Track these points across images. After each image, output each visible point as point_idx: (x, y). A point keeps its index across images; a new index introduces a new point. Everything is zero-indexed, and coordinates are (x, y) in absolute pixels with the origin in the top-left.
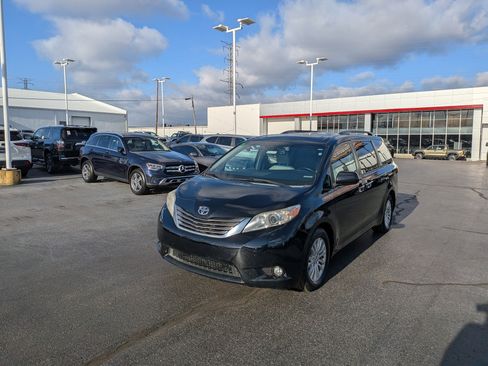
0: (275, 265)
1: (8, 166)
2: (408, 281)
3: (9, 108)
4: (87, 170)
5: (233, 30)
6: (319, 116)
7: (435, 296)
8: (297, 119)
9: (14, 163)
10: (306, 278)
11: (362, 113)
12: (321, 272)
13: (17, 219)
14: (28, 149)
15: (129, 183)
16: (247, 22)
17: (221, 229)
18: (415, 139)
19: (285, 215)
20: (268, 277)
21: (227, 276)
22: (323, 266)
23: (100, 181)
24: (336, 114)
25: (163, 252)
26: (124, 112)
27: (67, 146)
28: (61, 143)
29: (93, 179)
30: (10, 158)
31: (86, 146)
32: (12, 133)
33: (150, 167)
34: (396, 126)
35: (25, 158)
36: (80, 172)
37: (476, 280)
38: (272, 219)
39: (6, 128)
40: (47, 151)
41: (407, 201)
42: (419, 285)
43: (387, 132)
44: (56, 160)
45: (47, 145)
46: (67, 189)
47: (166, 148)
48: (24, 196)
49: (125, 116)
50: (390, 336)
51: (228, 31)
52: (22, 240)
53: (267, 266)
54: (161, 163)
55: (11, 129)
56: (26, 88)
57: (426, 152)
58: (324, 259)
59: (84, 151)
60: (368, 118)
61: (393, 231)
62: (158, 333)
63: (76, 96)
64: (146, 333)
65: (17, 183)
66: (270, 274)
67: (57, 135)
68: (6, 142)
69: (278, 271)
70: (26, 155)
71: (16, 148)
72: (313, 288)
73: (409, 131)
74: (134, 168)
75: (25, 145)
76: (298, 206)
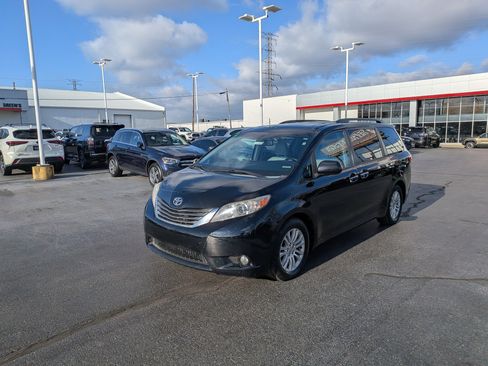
0: (240, 255)
1: (42, 162)
2: (394, 274)
3: (41, 108)
4: (113, 165)
5: (259, 19)
6: (360, 104)
7: (417, 290)
8: (336, 109)
9: (47, 160)
10: (279, 268)
11: (408, 100)
12: (298, 263)
13: (40, 210)
14: (61, 146)
15: (149, 176)
16: (273, 10)
17: (192, 218)
18: (466, 126)
19: (252, 206)
20: (234, 266)
21: (198, 264)
22: (301, 256)
23: (126, 175)
24: (378, 102)
25: (148, 240)
26: (163, 109)
27: (96, 143)
28: (91, 140)
29: (119, 174)
30: (43, 154)
31: (113, 142)
32: (44, 132)
33: (165, 161)
34: (444, 113)
35: (58, 155)
36: (106, 167)
37: (474, 274)
38: (240, 209)
39: (38, 128)
40: (79, 148)
41: (432, 193)
42: (405, 278)
43: (435, 119)
44: (87, 156)
45: (80, 142)
46: (94, 183)
47: (185, 143)
48: (53, 189)
49: (164, 113)
50: (348, 327)
51: (254, 20)
52: (37, 230)
53: (234, 255)
54: (176, 158)
55: (44, 128)
56: (75, 89)
57: (478, 140)
58: (303, 250)
59: (110, 147)
60: (413, 105)
61: (402, 224)
62: (123, 314)
63: (119, 95)
64: (112, 314)
65: (51, 178)
66: (237, 263)
67: (88, 132)
68: (39, 139)
69: (244, 259)
70: (59, 152)
71: (50, 146)
72: (287, 277)
73: (460, 119)
74: (152, 162)
75: (59, 142)
76: (268, 197)
